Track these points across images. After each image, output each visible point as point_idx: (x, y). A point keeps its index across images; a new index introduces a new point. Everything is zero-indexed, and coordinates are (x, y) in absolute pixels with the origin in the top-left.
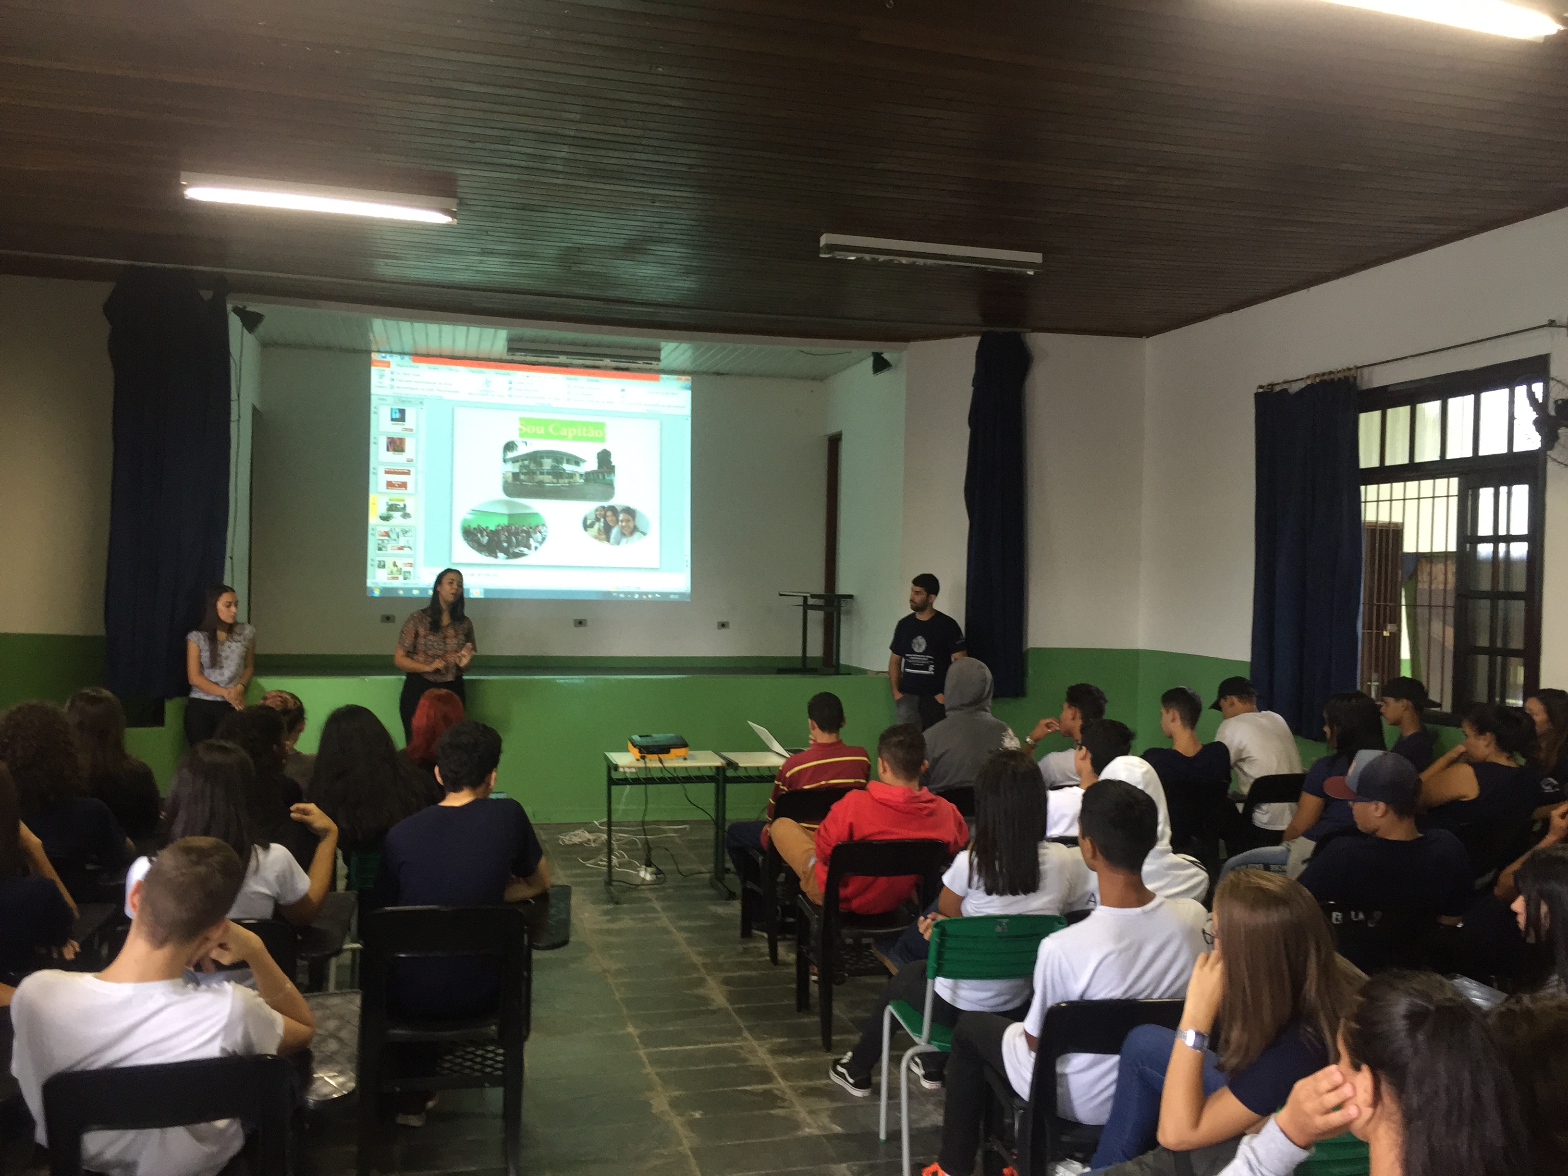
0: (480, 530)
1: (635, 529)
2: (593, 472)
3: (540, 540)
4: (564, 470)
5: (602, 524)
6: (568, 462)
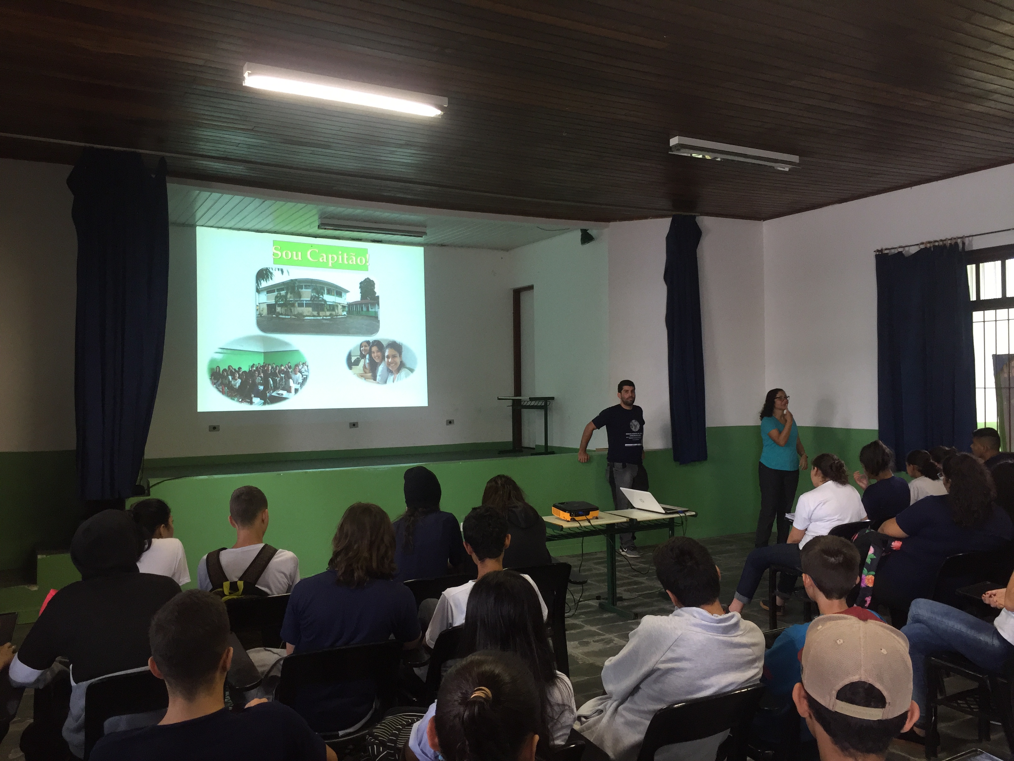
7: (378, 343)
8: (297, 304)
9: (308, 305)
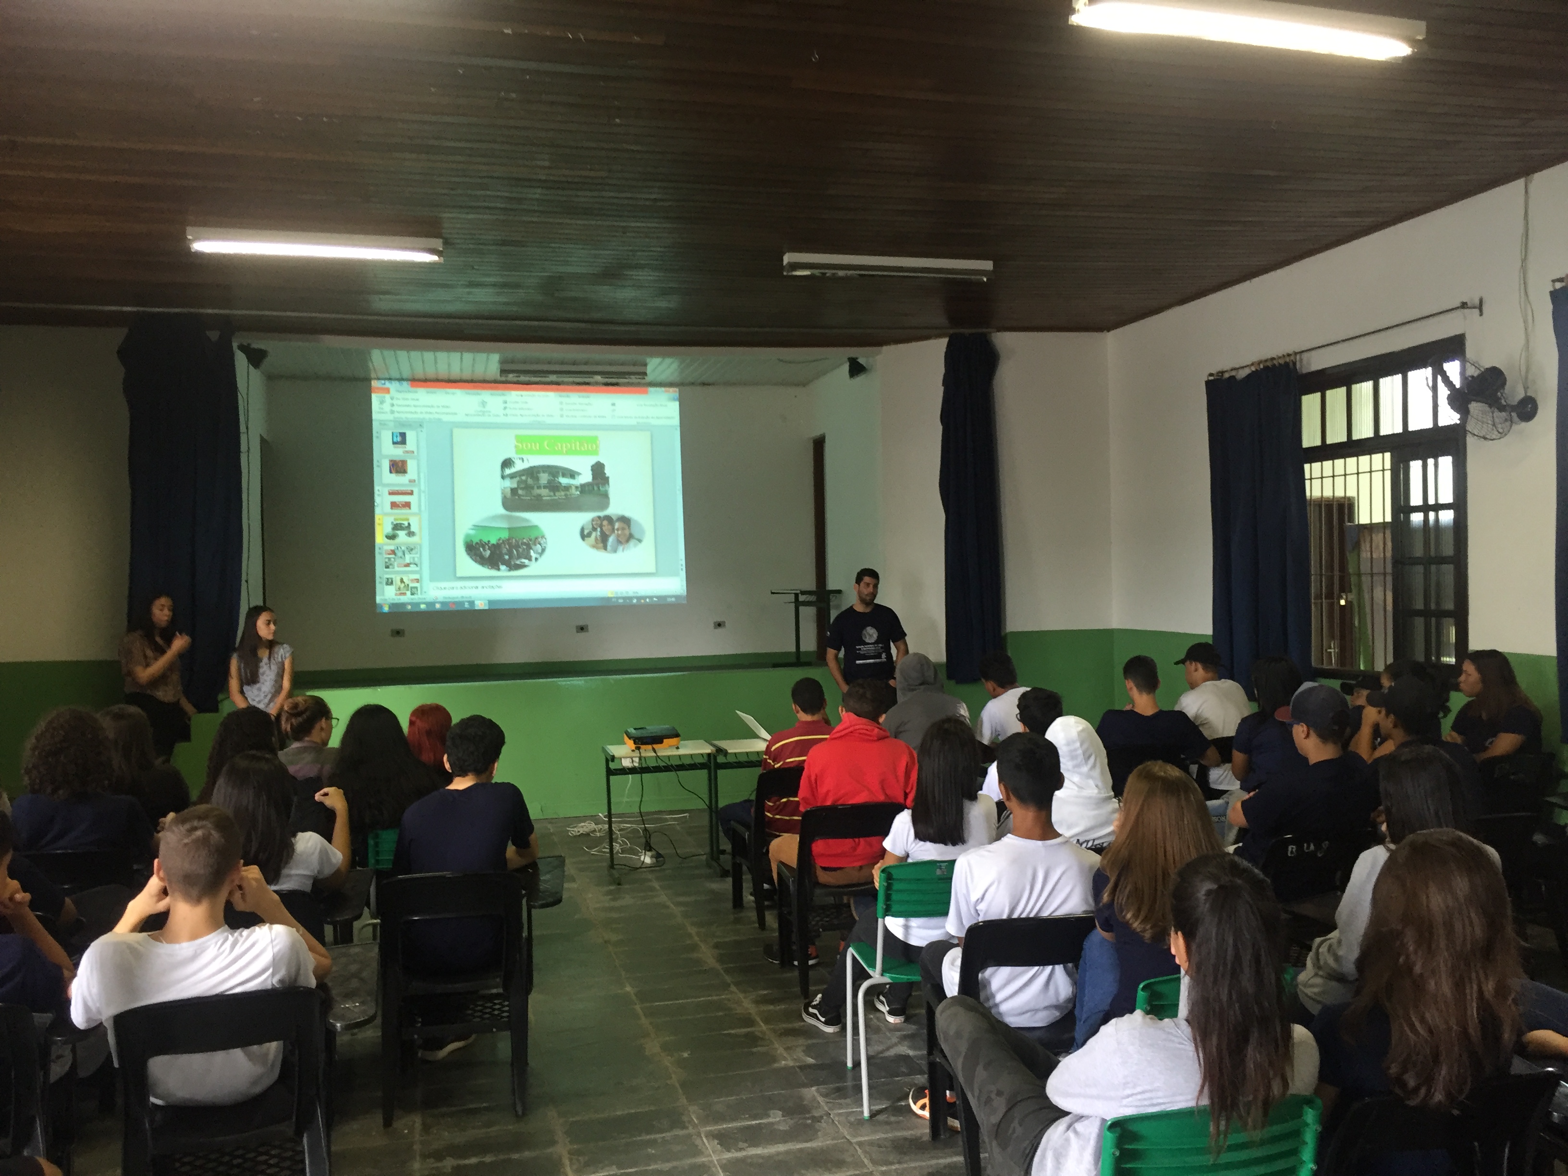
0: (483, 544)
1: (630, 537)
2: (588, 484)
3: (540, 551)
4: (560, 483)
5: (599, 533)
6: (564, 476)
7: (609, 518)
8: (536, 487)
9: (545, 487)
